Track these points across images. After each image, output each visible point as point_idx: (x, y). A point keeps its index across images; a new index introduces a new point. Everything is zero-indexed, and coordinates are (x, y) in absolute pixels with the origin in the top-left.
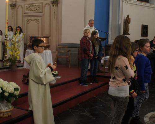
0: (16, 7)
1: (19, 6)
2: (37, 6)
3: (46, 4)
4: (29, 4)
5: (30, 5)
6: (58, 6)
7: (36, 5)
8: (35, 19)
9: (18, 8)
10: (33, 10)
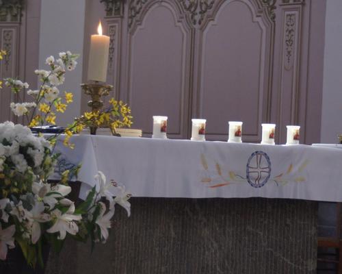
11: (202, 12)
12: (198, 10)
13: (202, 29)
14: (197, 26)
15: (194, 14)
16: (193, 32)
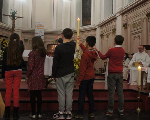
1: (129, 25)
3: (144, 19)
4: (135, 21)
5: (134, 23)
7: (138, 21)
8: (138, 36)
9: (128, 27)
10: (136, 27)
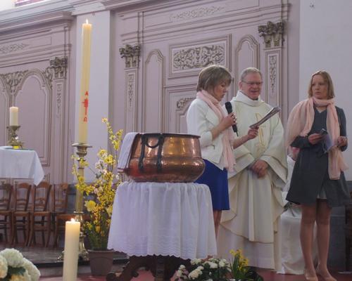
0: (141, 59)
2: (212, 49)
6: (285, 42)
11: (16, 85)
12: (13, 84)
13: (15, 95)
14: (13, 94)
15: (11, 86)
16: (11, 97)
